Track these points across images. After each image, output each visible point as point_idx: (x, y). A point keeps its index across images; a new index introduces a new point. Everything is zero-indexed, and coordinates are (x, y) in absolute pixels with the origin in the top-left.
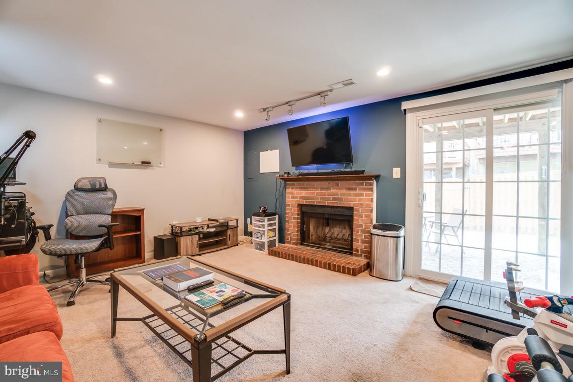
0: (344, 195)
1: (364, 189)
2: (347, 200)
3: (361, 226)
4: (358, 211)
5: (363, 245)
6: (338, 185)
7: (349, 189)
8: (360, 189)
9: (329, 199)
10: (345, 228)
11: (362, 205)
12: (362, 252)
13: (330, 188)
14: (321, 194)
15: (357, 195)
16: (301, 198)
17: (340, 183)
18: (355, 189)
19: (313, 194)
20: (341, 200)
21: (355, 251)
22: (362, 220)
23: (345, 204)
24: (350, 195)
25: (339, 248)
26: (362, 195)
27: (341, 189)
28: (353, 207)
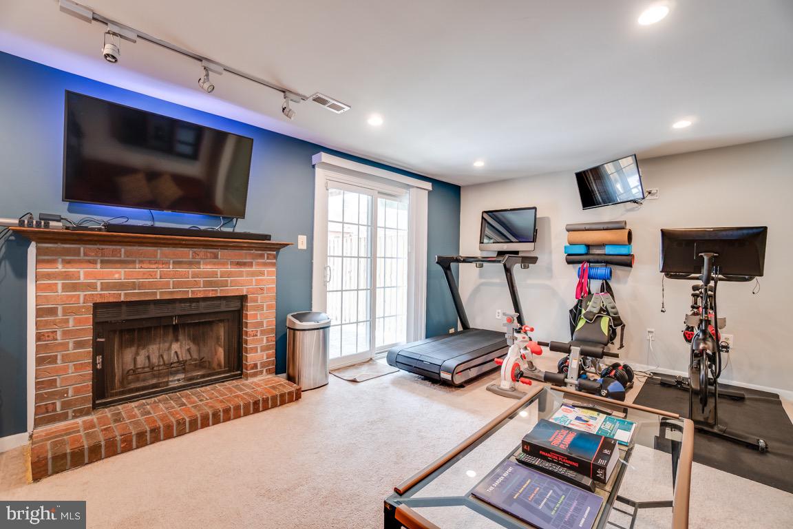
0: (230, 274)
1: (265, 264)
2: (234, 283)
3: (260, 324)
4: (256, 301)
5: (265, 354)
6: (216, 257)
7: (239, 264)
8: (258, 264)
9: (196, 284)
10: (177, 340)
11: (262, 289)
12: (263, 365)
13: (199, 263)
14: (175, 275)
15: (253, 274)
16: (105, 287)
17: (220, 253)
18: (251, 264)
19: (151, 275)
20: (225, 284)
21: (252, 368)
22: (261, 315)
23: (232, 291)
24: (240, 274)
25: (203, 376)
26: (262, 273)
27: (224, 264)
28: (246, 296)
